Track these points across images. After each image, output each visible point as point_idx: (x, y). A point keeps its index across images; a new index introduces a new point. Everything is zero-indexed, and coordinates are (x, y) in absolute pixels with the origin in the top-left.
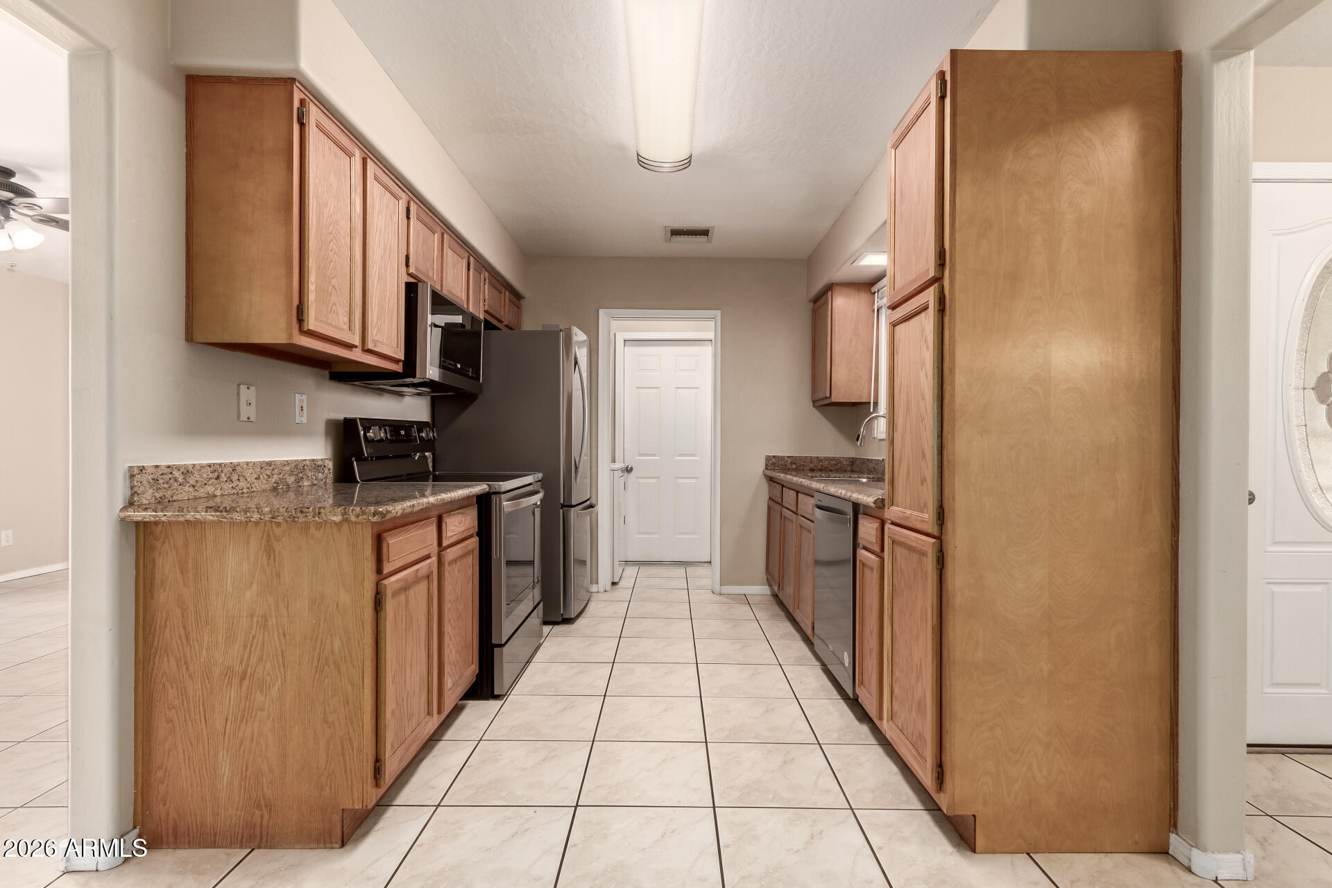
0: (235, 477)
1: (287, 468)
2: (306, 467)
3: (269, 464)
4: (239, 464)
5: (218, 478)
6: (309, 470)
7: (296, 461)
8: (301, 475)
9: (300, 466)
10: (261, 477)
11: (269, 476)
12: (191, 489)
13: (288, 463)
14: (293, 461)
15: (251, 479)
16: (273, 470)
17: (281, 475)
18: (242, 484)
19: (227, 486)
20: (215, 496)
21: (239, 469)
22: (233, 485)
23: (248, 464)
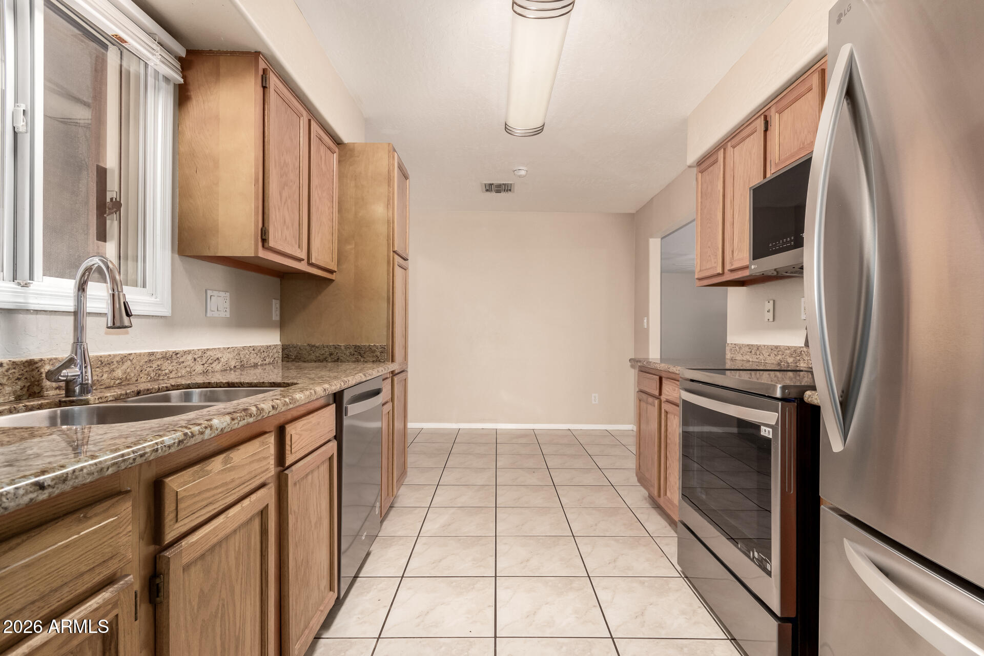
0: (758, 353)
1: (788, 352)
2: (803, 353)
3: (777, 347)
4: (760, 346)
5: (751, 352)
6: (806, 355)
7: (795, 347)
8: (798, 358)
9: (798, 351)
10: (771, 355)
11: (776, 355)
12: (741, 356)
13: (789, 348)
14: (792, 347)
15: (766, 355)
16: (778, 351)
17: (784, 356)
18: (761, 357)
19: (755, 357)
20: (749, 361)
21: (760, 348)
22: (757, 357)
23: (764, 346)
